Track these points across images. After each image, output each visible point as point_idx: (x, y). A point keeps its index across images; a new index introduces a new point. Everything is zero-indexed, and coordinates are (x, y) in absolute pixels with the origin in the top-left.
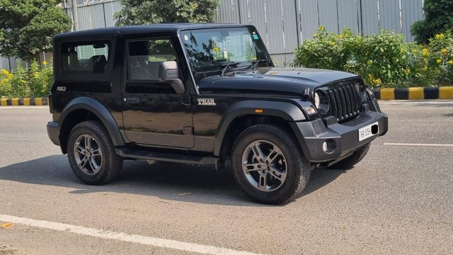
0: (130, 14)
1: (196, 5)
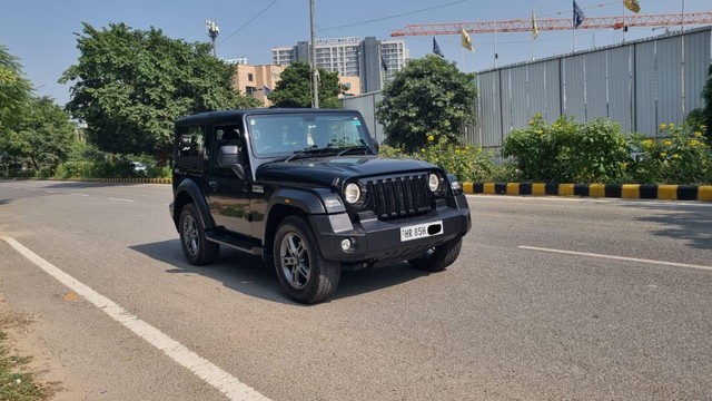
0: (389, 103)
1: (453, 94)
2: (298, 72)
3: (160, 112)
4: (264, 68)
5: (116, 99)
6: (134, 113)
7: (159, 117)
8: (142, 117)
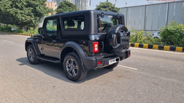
2: (65, 3)
3: (21, 11)
4: (50, 3)
5: (5, 6)
6: (12, 11)
7: (21, 13)
8: (15, 13)
